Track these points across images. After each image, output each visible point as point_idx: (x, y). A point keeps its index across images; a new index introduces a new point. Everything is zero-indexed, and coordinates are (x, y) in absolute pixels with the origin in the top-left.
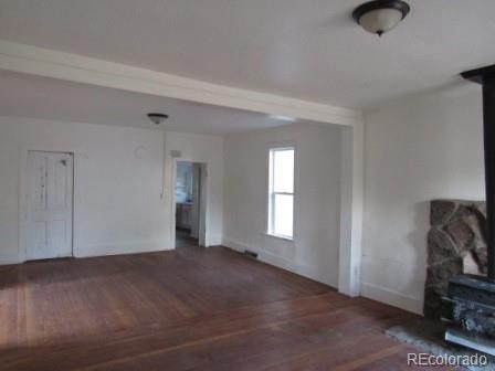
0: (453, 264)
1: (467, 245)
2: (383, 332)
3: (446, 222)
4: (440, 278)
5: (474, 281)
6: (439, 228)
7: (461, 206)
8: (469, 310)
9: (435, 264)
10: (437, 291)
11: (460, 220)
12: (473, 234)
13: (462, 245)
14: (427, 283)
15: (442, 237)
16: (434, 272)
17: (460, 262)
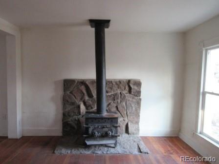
0: (76, 108)
1: (81, 99)
2: (54, 153)
3: (71, 89)
4: (70, 116)
5: (93, 114)
6: (68, 92)
7: (78, 82)
8: (95, 128)
9: (67, 110)
10: (69, 123)
11: (78, 88)
12: (84, 94)
13: (79, 99)
14: (63, 120)
15: (70, 97)
16: (66, 114)
17: (79, 107)
